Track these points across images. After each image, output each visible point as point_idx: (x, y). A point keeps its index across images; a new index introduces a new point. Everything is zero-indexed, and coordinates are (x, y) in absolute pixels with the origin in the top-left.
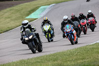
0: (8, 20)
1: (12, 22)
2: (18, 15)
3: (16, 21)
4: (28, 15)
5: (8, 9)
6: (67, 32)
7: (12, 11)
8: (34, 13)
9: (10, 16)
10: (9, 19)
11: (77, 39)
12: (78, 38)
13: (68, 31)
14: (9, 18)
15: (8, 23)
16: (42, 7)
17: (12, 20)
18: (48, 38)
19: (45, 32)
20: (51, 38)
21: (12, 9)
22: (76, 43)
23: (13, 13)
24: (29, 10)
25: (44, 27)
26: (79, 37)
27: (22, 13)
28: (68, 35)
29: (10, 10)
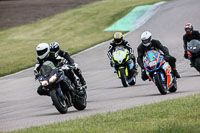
0: (69, 34)
1: (78, 38)
2: (90, 23)
3: (86, 36)
4: (110, 23)
5: (70, 12)
6: (149, 68)
7: (77, 17)
8: (122, 20)
9: (73, 26)
10: (72, 33)
11: (174, 82)
12: (178, 80)
13: (151, 65)
14: (71, 29)
15: (70, 39)
16: (137, 9)
17: (76, 34)
18: (122, 78)
19: (117, 66)
20: (129, 78)
21: (78, 13)
22: (173, 90)
23: (79, 20)
24: (112, 14)
25: (114, 53)
26: (179, 77)
27: (97, 20)
28: (152, 74)
29: (74, 14)
